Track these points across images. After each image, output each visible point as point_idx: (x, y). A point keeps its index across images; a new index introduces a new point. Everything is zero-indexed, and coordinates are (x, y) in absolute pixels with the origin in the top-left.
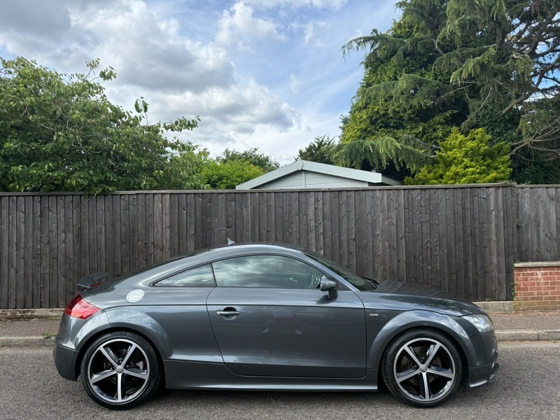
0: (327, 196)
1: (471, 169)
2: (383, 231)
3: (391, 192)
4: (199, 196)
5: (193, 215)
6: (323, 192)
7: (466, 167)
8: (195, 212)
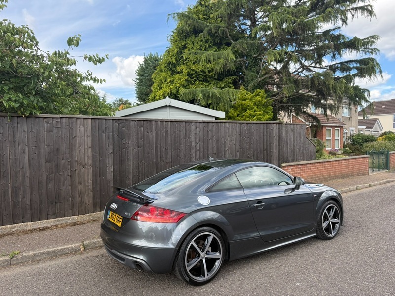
0: (202, 125)
1: (258, 113)
2: (229, 148)
3: (233, 124)
4: (116, 122)
5: (111, 137)
6: (199, 122)
7: (255, 111)
8: (113, 135)
